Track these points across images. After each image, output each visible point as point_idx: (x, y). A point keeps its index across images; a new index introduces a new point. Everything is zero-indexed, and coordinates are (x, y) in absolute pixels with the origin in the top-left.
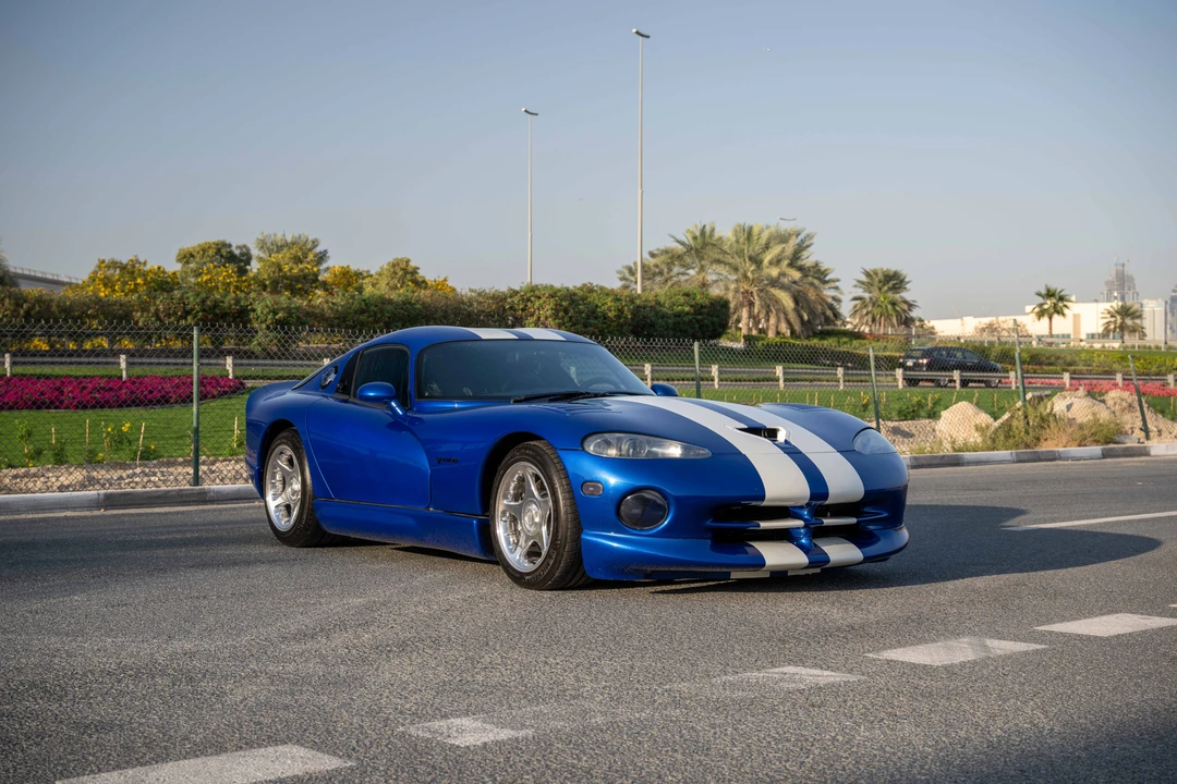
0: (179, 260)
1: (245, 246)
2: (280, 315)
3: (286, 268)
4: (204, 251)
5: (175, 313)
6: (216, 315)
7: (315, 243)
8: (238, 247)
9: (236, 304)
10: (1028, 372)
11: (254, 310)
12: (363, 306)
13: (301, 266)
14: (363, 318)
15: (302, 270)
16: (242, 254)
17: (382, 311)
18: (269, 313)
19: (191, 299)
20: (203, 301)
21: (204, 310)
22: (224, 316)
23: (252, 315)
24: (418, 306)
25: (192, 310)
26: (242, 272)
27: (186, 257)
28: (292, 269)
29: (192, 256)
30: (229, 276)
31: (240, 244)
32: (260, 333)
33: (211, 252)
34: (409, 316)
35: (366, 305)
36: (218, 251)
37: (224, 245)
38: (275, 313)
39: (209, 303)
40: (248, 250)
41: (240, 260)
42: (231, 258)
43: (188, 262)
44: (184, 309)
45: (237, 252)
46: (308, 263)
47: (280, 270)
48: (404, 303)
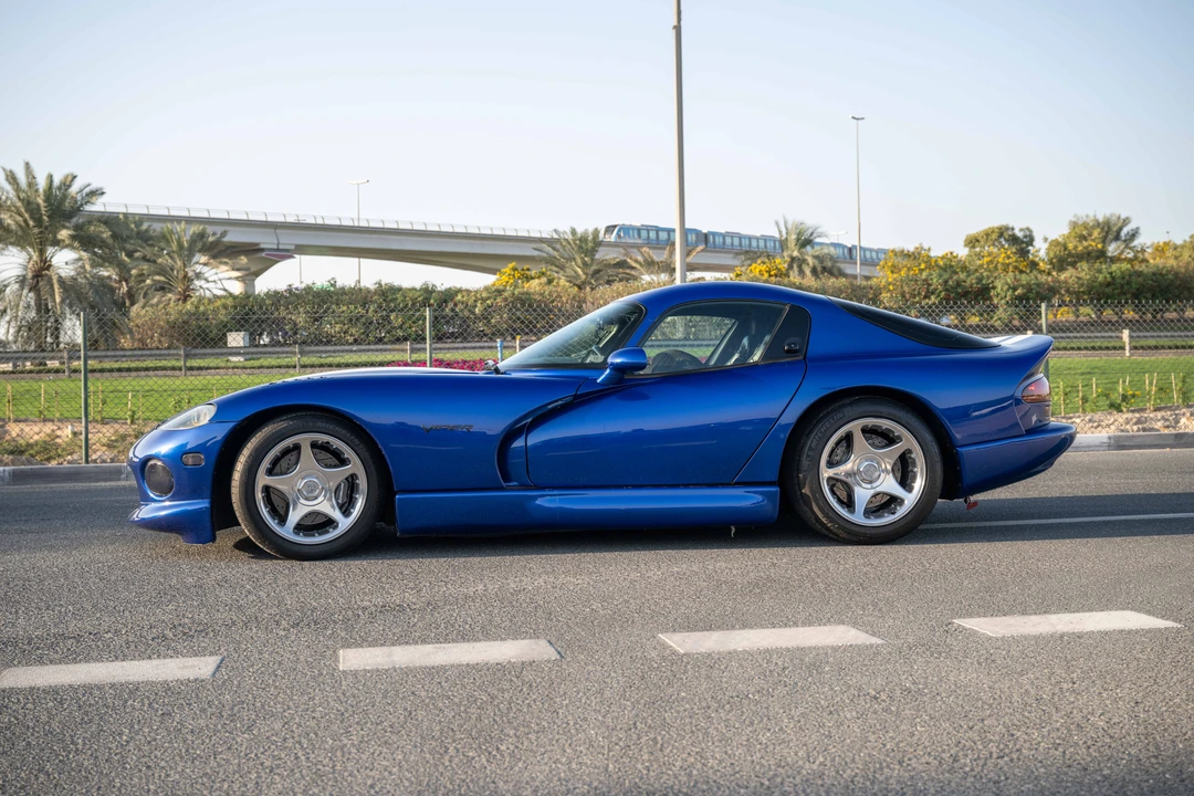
0: (966, 246)
1: (1028, 229)
2: (1019, 291)
3: (1070, 246)
4: (987, 235)
5: (919, 294)
6: (958, 294)
7: (1126, 221)
8: (1021, 230)
9: (977, 284)
11: (994, 288)
12: (1109, 279)
13: (1085, 244)
14: (1107, 290)
15: (1086, 248)
16: (1025, 237)
17: (1128, 283)
18: (1008, 290)
19: (935, 281)
20: (946, 282)
21: (947, 290)
22: (965, 294)
23: (992, 293)
24: (1170, 276)
25: (936, 289)
26: (1023, 253)
27: (972, 242)
28: (1076, 247)
29: (978, 241)
30: (1009, 257)
31: (1024, 226)
32: (1001, 310)
33: (994, 236)
34: (1159, 286)
35: (1113, 278)
36: (1001, 235)
37: (1007, 228)
38: (1015, 289)
39: (950, 283)
40: (1030, 231)
41: (1022, 244)
42: (1014, 240)
43: (974, 247)
44: (928, 289)
45: (1020, 234)
46: (1093, 240)
47: (1066, 249)
48: (1154, 274)
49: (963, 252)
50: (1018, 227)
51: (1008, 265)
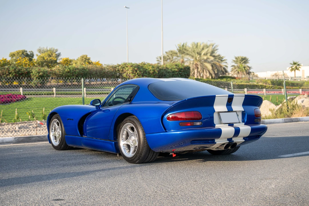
0: (10, 56)
1: (32, 51)
2: (41, 74)
3: (46, 58)
4: (18, 53)
5: (6, 74)
6: (19, 74)
7: (57, 51)
8: (29, 52)
9: (26, 70)
10: (288, 89)
11: (32, 72)
12: (69, 70)
13: (51, 58)
14: (69, 74)
15: (51, 59)
16: (31, 54)
17: (75, 72)
18: (37, 73)
19: (11, 69)
20: (15, 69)
21: (15, 72)
22: (22, 74)
23: (31, 74)
24: (87, 70)
25: (11, 72)
26: (31, 60)
27: (12, 55)
28: (47, 59)
29: (14, 55)
30: (26, 61)
31: (30, 51)
32: (34, 80)
33: (20, 54)
34: (84, 73)
35: (70, 70)
36: (23, 53)
37: (25, 51)
38: (39, 73)
39: (17, 70)
40: (33, 52)
41: (30, 56)
42: (27, 55)
43: (13, 57)
44: (9, 72)
45: (29, 53)
46: (53, 57)
47: (44, 59)
48: (82, 69)
49: (9, 59)
50: (29, 51)
51: (26, 64)
